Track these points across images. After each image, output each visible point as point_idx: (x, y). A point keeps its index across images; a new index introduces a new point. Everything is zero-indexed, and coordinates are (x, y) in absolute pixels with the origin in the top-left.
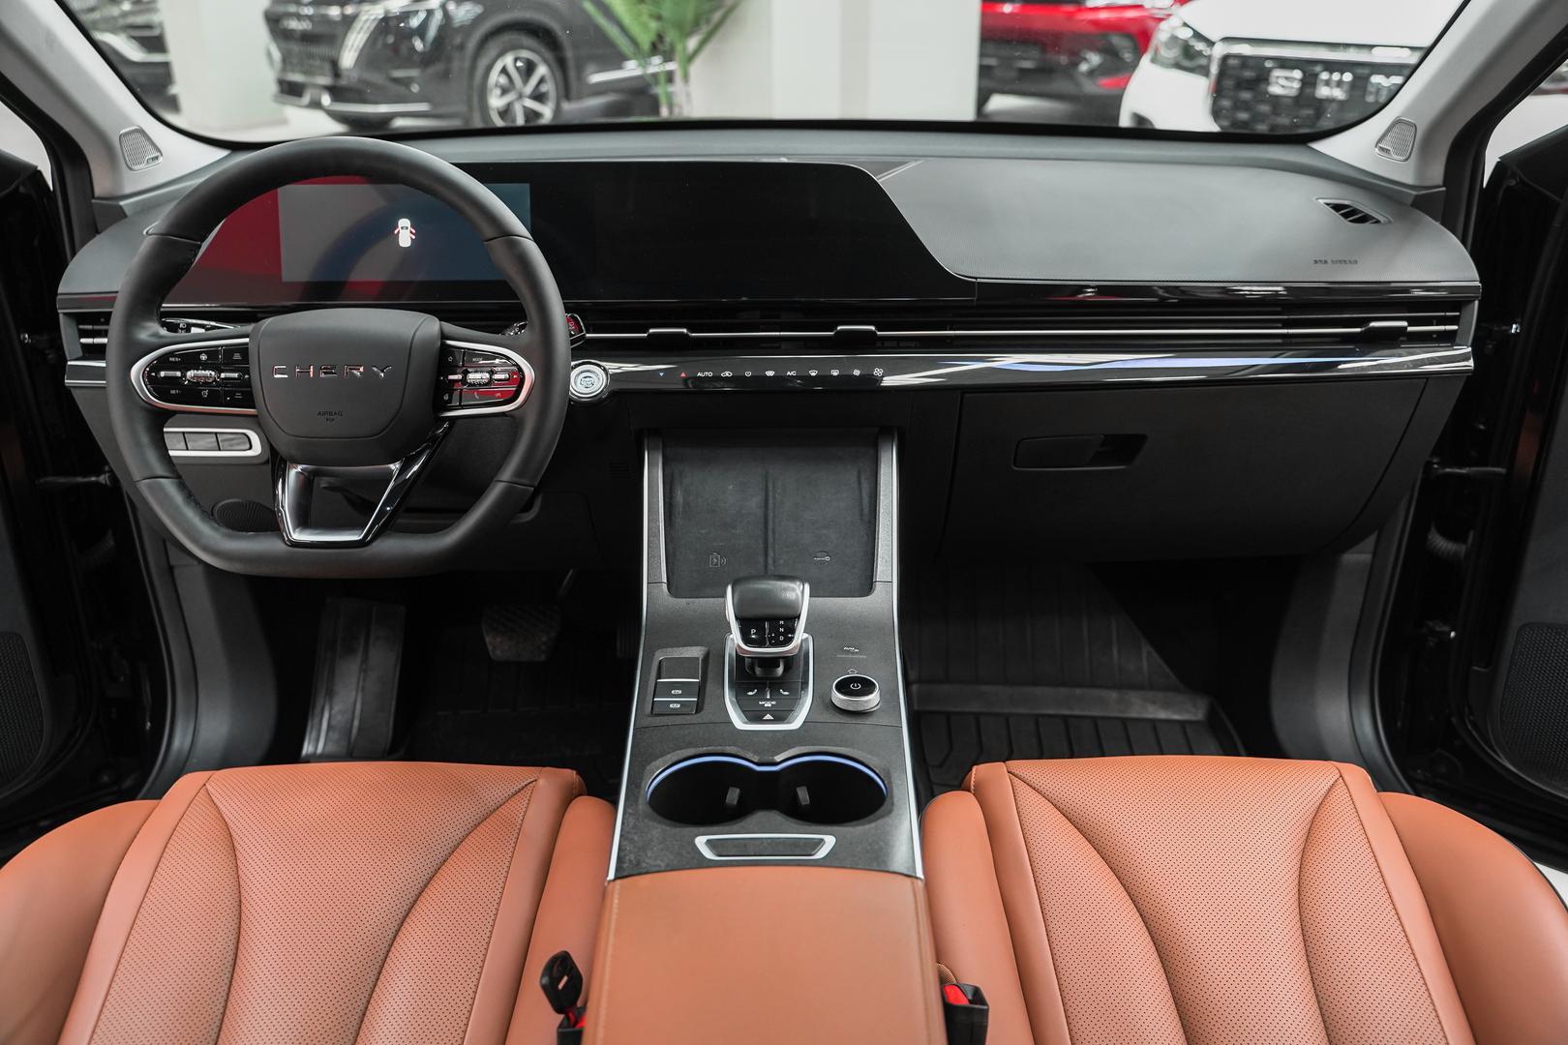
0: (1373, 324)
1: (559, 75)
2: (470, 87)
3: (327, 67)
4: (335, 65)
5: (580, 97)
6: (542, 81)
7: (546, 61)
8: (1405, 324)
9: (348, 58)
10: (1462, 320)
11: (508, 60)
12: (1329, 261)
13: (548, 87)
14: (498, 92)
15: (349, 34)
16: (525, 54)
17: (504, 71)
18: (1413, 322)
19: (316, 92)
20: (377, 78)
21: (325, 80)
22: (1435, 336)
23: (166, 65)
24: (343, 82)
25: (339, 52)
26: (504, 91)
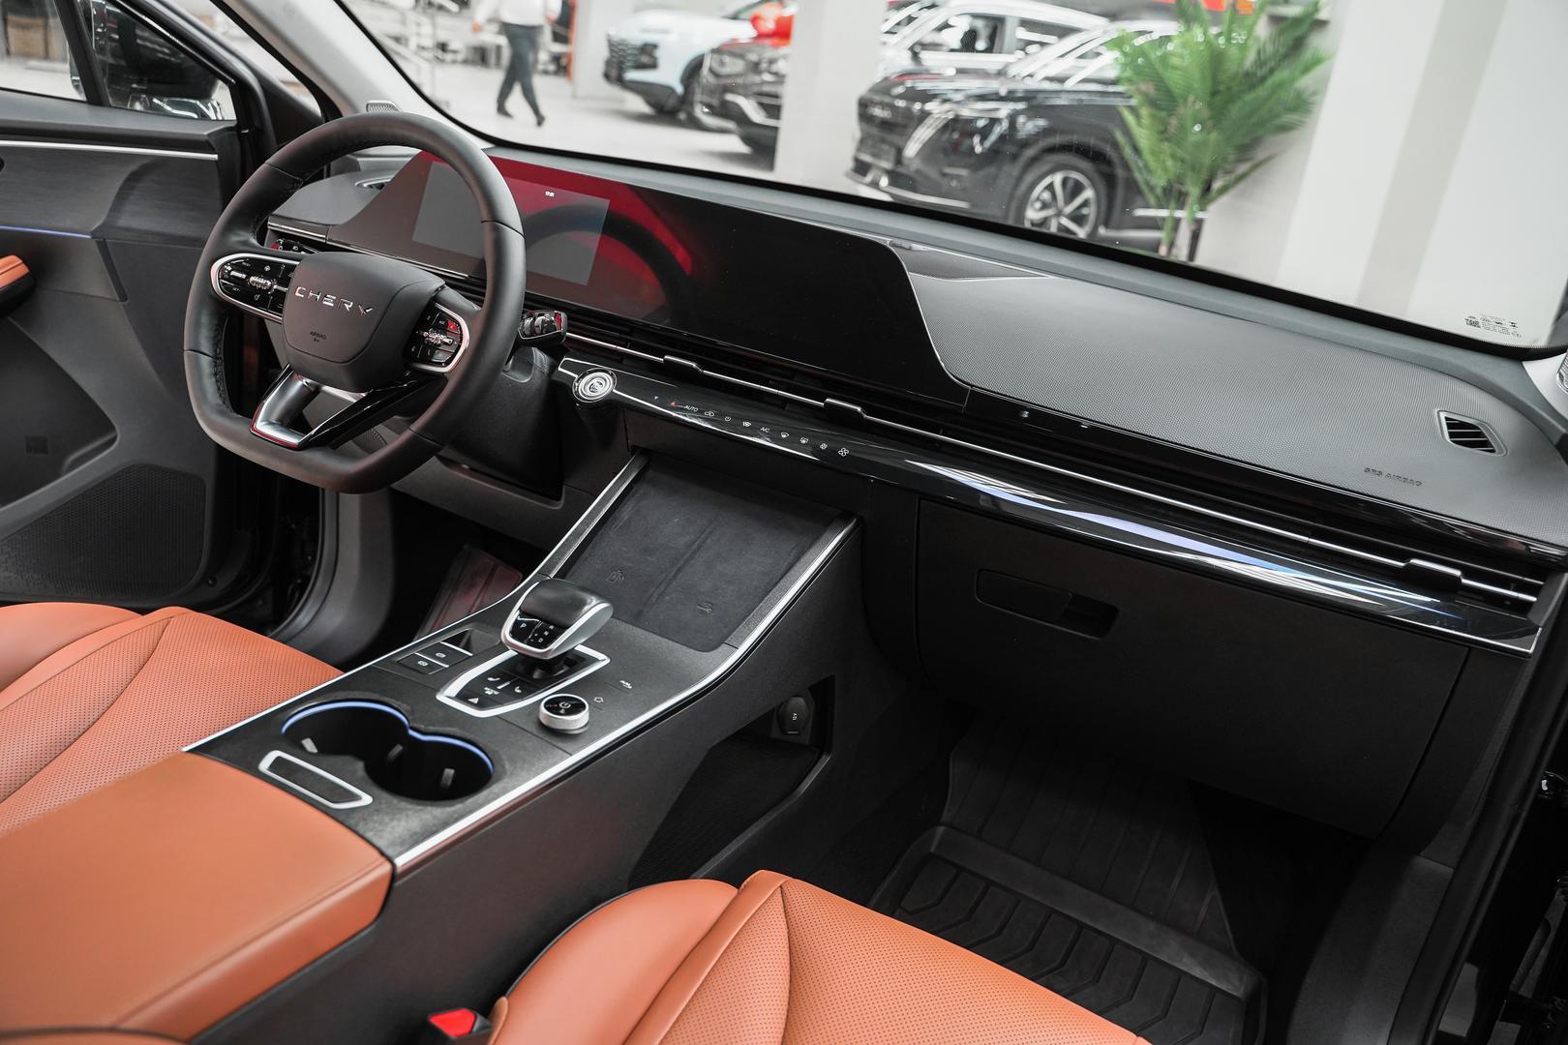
0: (1415, 561)
1: (1104, 202)
2: (1012, 196)
3: (893, 152)
4: (899, 151)
5: (1119, 228)
6: (1085, 204)
7: (1094, 186)
8: (1458, 573)
9: (912, 149)
10: (1543, 593)
11: (1057, 179)
12: (1385, 474)
13: (1090, 212)
14: (1038, 205)
15: (919, 128)
16: (1075, 175)
17: (1050, 187)
18: (1468, 573)
19: (879, 173)
20: (932, 172)
21: (887, 165)
22: (1508, 603)
23: (776, 129)
24: (901, 170)
25: (906, 143)
26: (1045, 206)
